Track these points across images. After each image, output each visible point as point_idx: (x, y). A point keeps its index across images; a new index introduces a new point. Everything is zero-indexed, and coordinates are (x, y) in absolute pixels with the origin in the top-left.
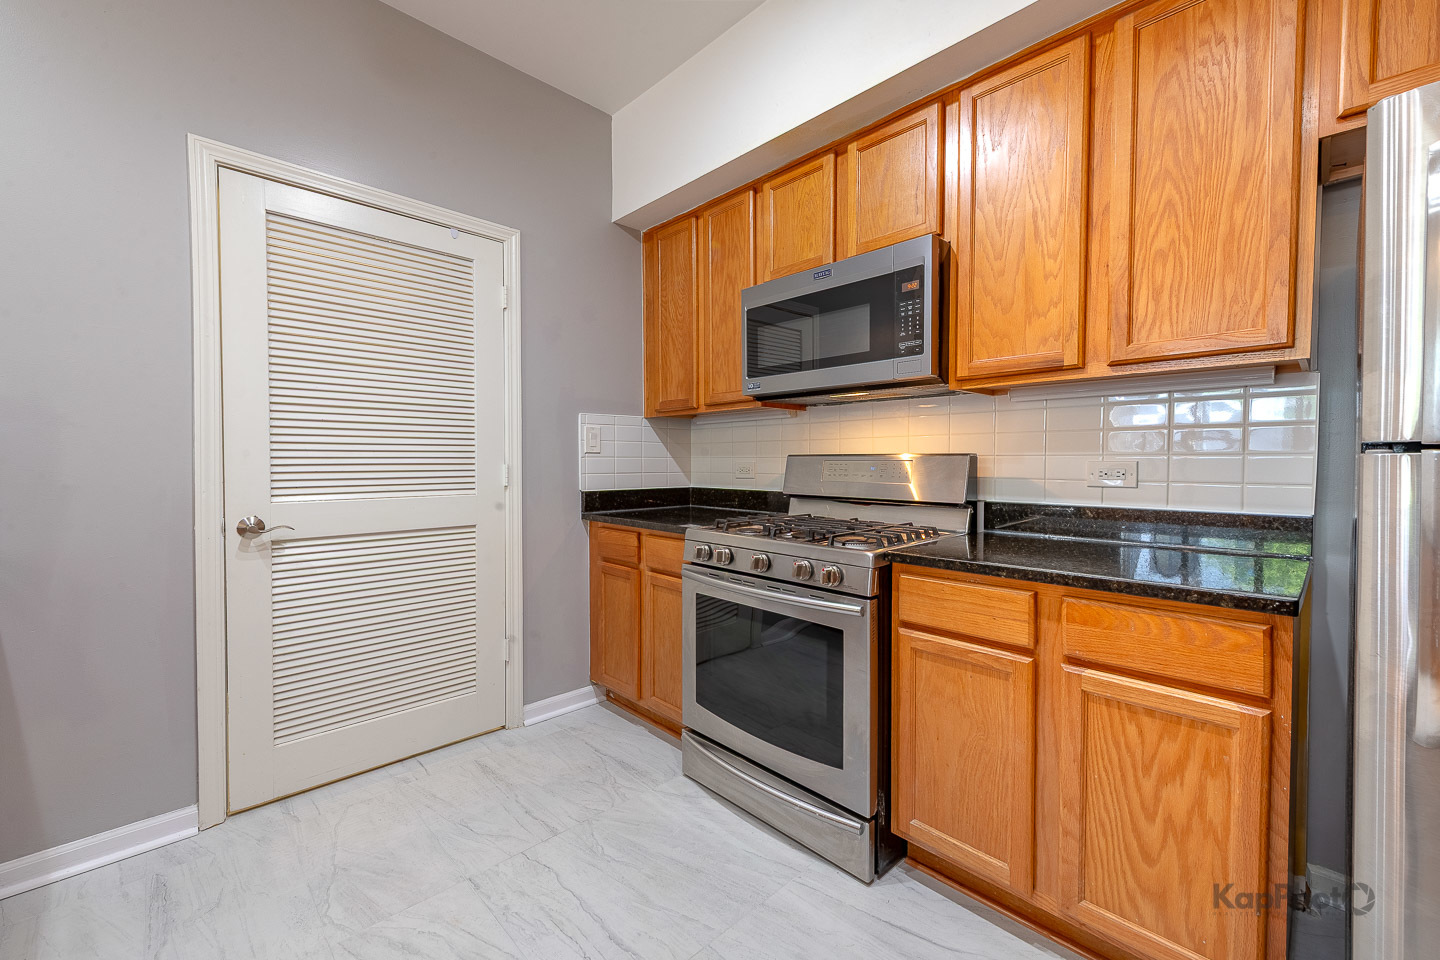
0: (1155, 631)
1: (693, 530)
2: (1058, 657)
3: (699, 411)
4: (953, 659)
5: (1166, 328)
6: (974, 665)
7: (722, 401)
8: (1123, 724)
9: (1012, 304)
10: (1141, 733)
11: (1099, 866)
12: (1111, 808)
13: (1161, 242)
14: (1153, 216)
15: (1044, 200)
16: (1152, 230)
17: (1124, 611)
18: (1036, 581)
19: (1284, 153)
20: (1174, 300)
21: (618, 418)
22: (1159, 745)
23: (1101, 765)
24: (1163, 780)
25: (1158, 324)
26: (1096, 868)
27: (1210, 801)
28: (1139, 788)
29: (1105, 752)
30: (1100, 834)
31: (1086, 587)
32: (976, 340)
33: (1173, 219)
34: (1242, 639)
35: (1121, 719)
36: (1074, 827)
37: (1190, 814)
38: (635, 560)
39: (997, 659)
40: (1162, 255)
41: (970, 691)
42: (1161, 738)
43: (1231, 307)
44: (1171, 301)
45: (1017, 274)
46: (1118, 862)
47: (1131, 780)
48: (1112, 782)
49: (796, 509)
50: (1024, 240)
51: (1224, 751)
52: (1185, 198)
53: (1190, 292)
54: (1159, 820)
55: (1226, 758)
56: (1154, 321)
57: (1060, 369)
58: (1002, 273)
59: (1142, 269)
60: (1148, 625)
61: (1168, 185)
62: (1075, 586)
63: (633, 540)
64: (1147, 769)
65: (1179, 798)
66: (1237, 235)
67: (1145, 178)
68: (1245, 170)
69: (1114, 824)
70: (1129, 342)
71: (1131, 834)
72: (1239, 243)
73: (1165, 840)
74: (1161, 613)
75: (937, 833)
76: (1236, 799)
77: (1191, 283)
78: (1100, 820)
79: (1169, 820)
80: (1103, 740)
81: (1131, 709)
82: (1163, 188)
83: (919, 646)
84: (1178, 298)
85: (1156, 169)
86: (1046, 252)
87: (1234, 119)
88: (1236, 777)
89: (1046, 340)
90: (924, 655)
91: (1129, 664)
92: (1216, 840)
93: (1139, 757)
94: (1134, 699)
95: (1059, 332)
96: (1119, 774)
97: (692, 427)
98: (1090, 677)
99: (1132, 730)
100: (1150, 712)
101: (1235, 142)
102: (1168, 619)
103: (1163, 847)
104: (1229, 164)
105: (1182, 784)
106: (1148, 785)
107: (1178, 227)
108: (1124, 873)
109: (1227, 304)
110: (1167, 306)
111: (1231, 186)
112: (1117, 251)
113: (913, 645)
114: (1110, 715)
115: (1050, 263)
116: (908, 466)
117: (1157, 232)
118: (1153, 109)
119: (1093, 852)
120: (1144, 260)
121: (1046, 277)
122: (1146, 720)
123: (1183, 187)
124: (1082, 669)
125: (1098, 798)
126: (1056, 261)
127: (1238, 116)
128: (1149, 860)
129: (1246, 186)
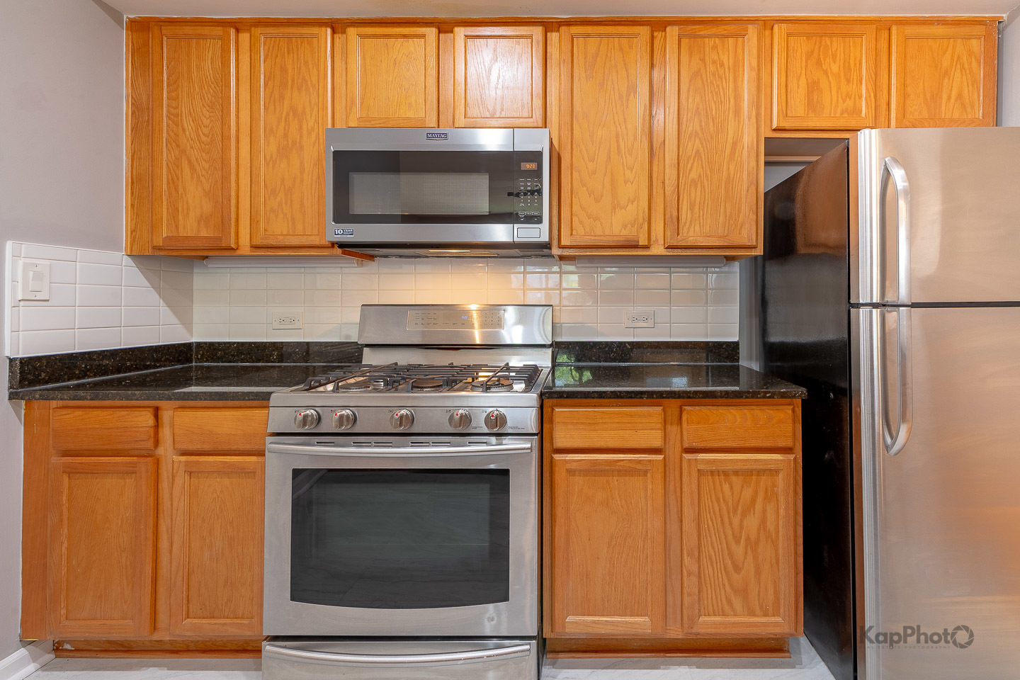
0: (739, 420)
1: (281, 395)
2: (678, 450)
3: (238, 252)
4: (604, 470)
5: (697, 228)
6: (619, 471)
7: (282, 244)
8: (721, 485)
9: (602, 196)
10: (731, 488)
11: (709, 588)
12: (715, 545)
13: (694, 175)
14: (690, 157)
15: (623, 127)
16: (689, 165)
17: (722, 410)
18: (669, 398)
19: (753, 141)
20: (701, 212)
21: (82, 253)
22: (741, 493)
23: (709, 517)
24: (744, 515)
25: (693, 225)
26: (707, 591)
27: (769, 518)
28: (731, 524)
29: (711, 507)
30: (709, 566)
31: (702, 398)
32: (575, 219)
33: (700, 162)
34: (782, 415)
35: (720, 482)
36: (695, 568)
37: (759, 530)
38: (150, 444)
39: (639, 462)
40: (694, 182)
41: (617, 493)
42: (742, 487)
43: (729, 221)
44: (700, 212)
45: (605, 175)
46: (720, 579)
47: (726, 520)
48: (715, 525)
49: (370, 358)
50: (610, 151)
51: (774, 485)
52: (706, 152)
53: (709, 207)
54: (743, 541)
55: (776, 489)
56: (691, 222)
57: (636, 247)
58: (594, 173)
59: (684, 189)
60: (735, 417)
61: (697, 141)
62: (695, 398)
63: (146, 419)
64: (735, 510)
65: (752, 523)
66: (731, 179)
67: (685, 132)
68: (735, 144)
69: (717, 555)
70: (678, 234)
71: (728, 557)
72: (732, 185)
73: (746, 553)
74: (742, 408)
75: (591, 618)
76: (782, 512)
77: (710, 203)
78: (709, 556)
79: (748, 539)
80: (709, 500)
81: (726, 473)
82: (695, 141)
83: (574, 466)
84: (703, 211)
85: (690, 129)
86: (625, 165)
87: (729, 113)
88: (782, 499)
89: (626, 226)
90: (577, 473)
91: (725, 445)
92: (772, 541)
93: (730, 504)
94: (729, 467)
95: (635, 221)
96: (720, 519)
97: (195, 271)
98: (703, 459)
99: (726, 487)
100: (736, 473)
101: (729, 126)
102: (746, 411)
103: (745, 558)
104: (727, 138)
105: (754, 513)
106: (736, 521)
107: (703, 168)
108: (724, 585)
109: (727, 218)
110: (698, 215)
111: (728, 151)
112: (670, 173)
113: (568, 466)
114: (714, 482)
115: (628, 173)
116: (475, 315)
117: (691, 168)
118: (688, 91)
119: (705, 580)
120: (685, 185)
121: (626, 182)
122: (734, 479)
123: (704, 144)
124: (696, 455)
125: (707, 541)
126: (632, 171)
127: (731, 111)
128: (737, 569)
129: (735, 154)
